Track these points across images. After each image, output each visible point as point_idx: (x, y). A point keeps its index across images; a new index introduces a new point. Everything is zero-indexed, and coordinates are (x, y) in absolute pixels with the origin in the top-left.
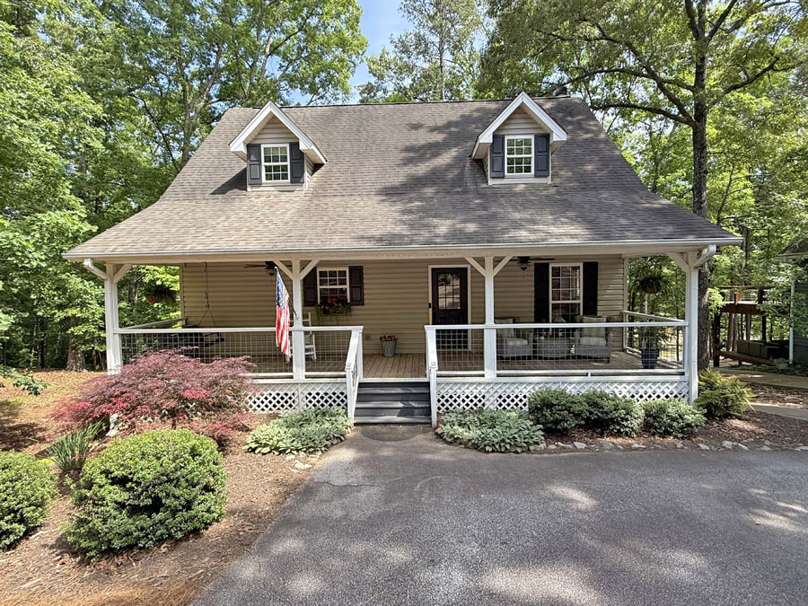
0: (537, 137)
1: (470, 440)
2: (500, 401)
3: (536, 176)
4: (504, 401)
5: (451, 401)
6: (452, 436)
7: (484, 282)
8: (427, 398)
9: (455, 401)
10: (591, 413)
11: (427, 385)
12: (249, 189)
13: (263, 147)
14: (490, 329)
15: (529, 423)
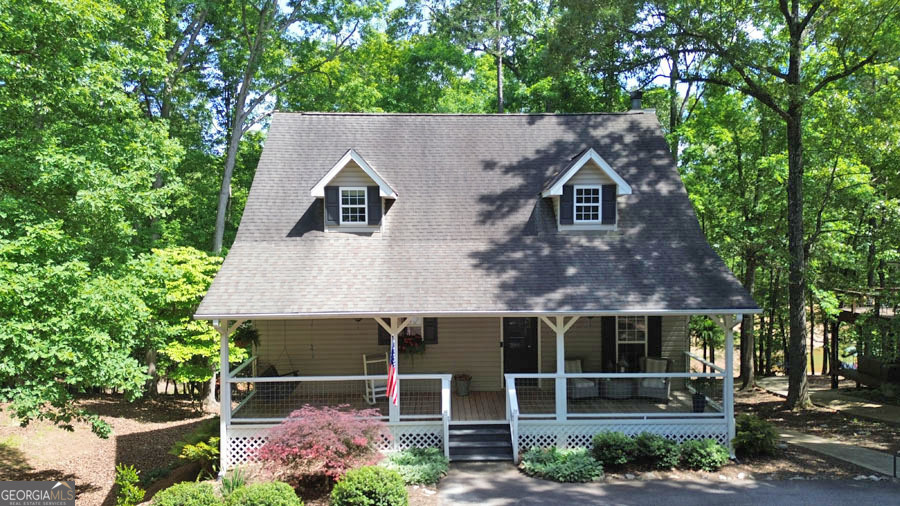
0: (604, 187)
1: (547, 474)
2: (570, 440)
3: (603, 223)
4: (573, 440)
5: (527, 441)
6: (533, 470)
7: (556, 337)
8: (508, 438)
9: (531, 441)
10: (640, 451)
11: (507, 427)
12: (326, 231)
13: (341, 189)
14: (561, 377)
15: (593, 459)
